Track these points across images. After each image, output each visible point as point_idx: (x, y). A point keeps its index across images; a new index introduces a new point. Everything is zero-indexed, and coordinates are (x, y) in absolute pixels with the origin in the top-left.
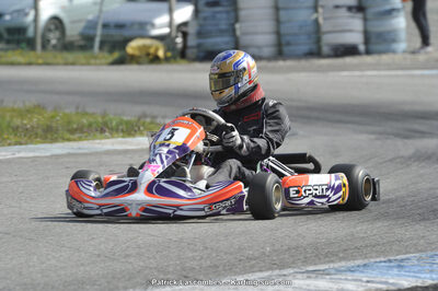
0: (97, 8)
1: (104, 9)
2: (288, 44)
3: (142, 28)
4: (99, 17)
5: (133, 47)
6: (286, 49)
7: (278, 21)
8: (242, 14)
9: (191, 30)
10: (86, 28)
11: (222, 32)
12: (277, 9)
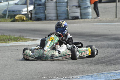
0: (7, 6)
1: (9, 7)
2: (60, 16)
3: (19, 12)
4: (7, 9)
5: (17, 17)
6: (59, 18)
7: (57, 10)
8: (47, 8)
9: (33, 12)
10: (4, 12)
11: (41, 13)
12: (56, 6)
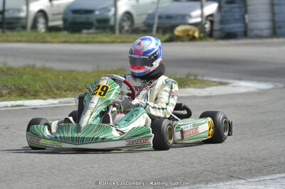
0: (155, 5)
1: (160, 6)
2: (280, 27)
3: (183, 18)
4: (156, 11)
5: (179, 30)
6: (279, 31)
7: (273, 13)
8: (250, 8)
9: (217, 19)
10: (147, 19)
11: (236, 20)
12: (272, 5)
